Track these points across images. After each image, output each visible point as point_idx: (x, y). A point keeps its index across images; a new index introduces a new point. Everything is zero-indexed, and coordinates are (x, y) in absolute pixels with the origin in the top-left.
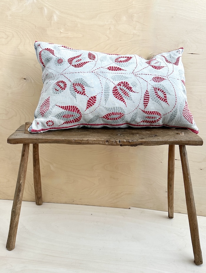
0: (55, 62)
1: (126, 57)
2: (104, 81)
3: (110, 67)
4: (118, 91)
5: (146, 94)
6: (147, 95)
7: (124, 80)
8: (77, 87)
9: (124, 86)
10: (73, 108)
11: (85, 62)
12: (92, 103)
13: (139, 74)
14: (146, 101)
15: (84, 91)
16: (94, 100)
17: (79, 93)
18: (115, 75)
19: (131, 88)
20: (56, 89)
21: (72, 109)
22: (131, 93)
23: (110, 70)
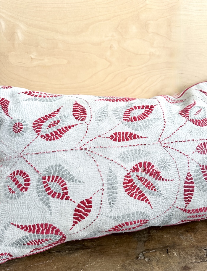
0: (9, 129)
1: (143, 107)
2: (105, 165)
3: (115, 134)
4: (134, 183)
5: (187, 181)
6: (189, 181)
7: (143, 159)
8: (51, 185)
9: (144, 170)
10: (46, 227)
11: (66, 127)
12: (83, 213)
13: (170, 142)
14: (188, 193)
15: (65, 191)
16: (88, 207)
17: (56, 197)
18: (126, 149)
19: (158, 173)
20: (10, 189)
21: (43, 230)
22: (159, 184)
23: (115, 140)
